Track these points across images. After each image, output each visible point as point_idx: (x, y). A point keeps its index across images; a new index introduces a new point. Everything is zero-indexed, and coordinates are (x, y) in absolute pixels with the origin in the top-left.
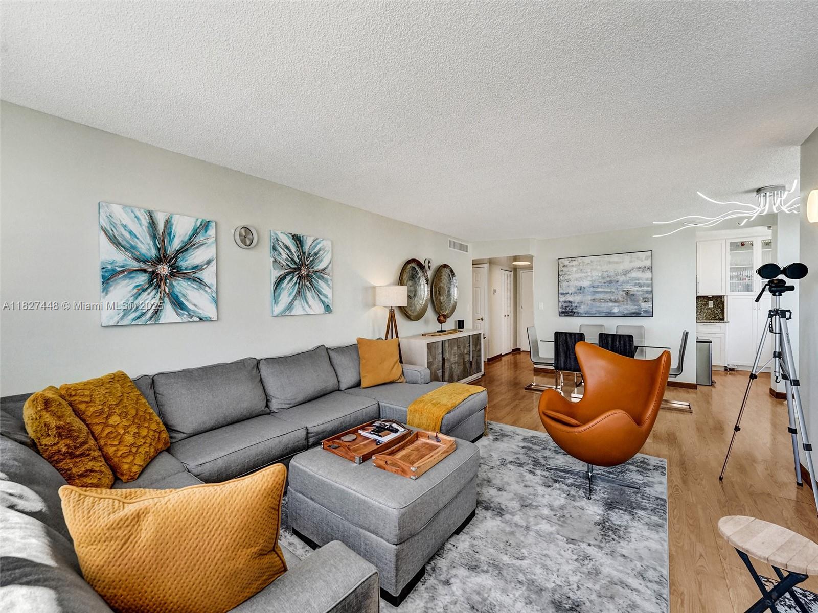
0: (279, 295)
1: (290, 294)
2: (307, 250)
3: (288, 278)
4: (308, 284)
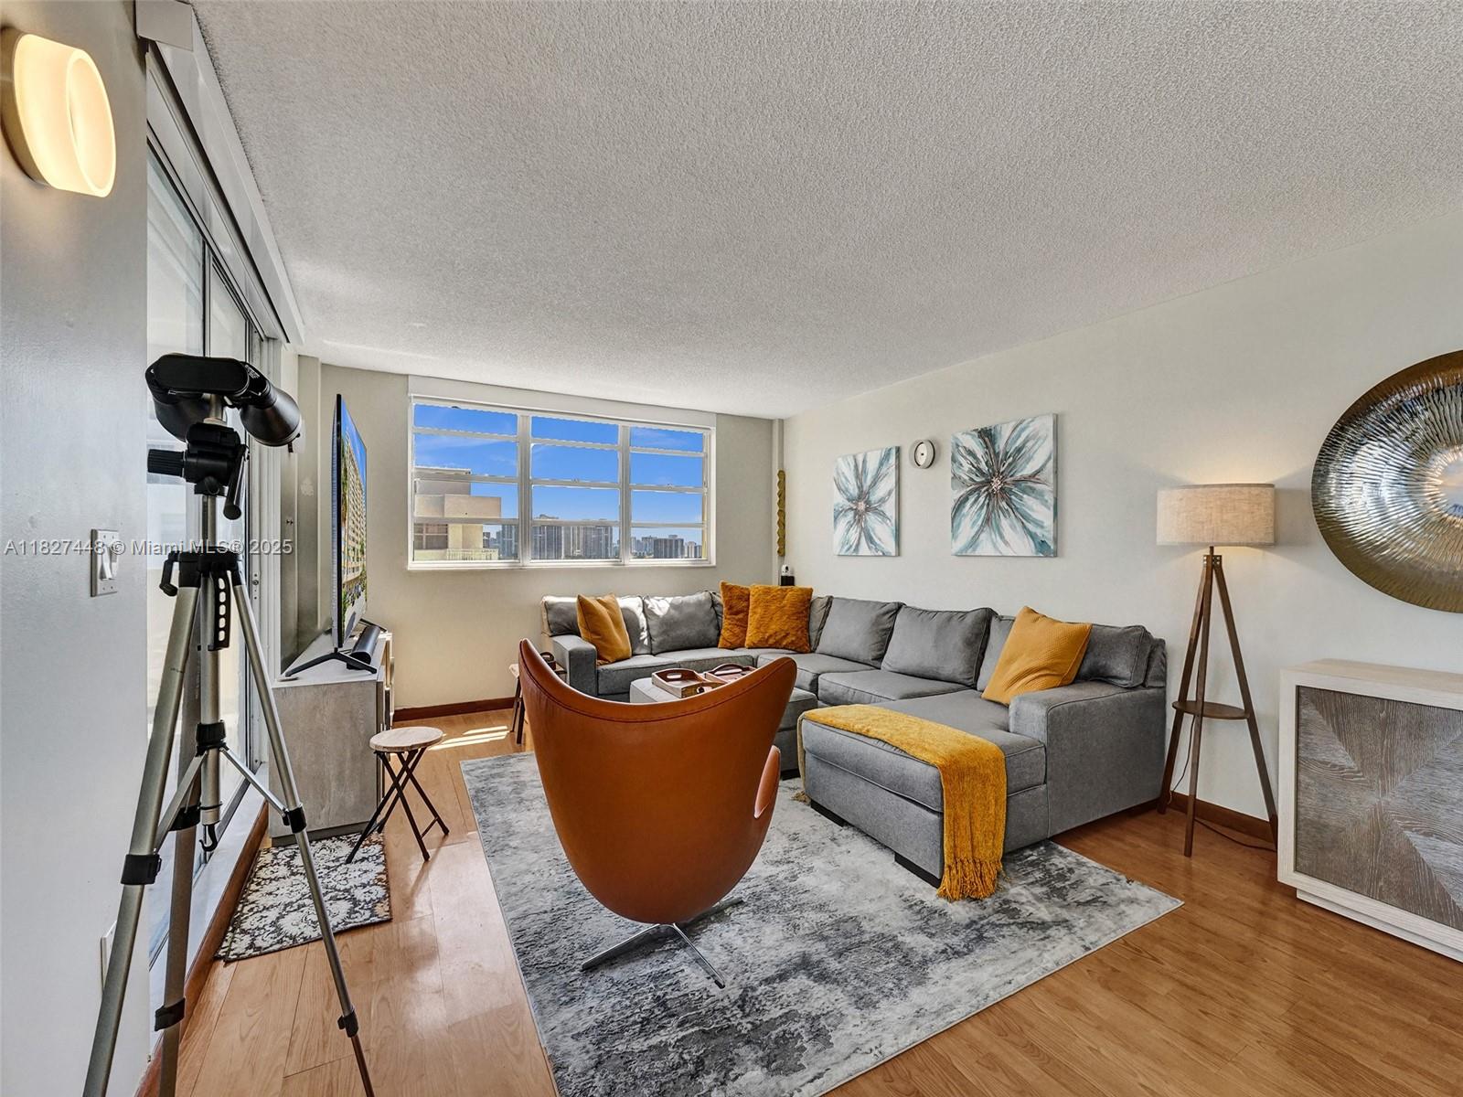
0: (959, 524)
1: (974, 523)
2: (1002, 446)
3: (972, 499)
4: (1003, 504)
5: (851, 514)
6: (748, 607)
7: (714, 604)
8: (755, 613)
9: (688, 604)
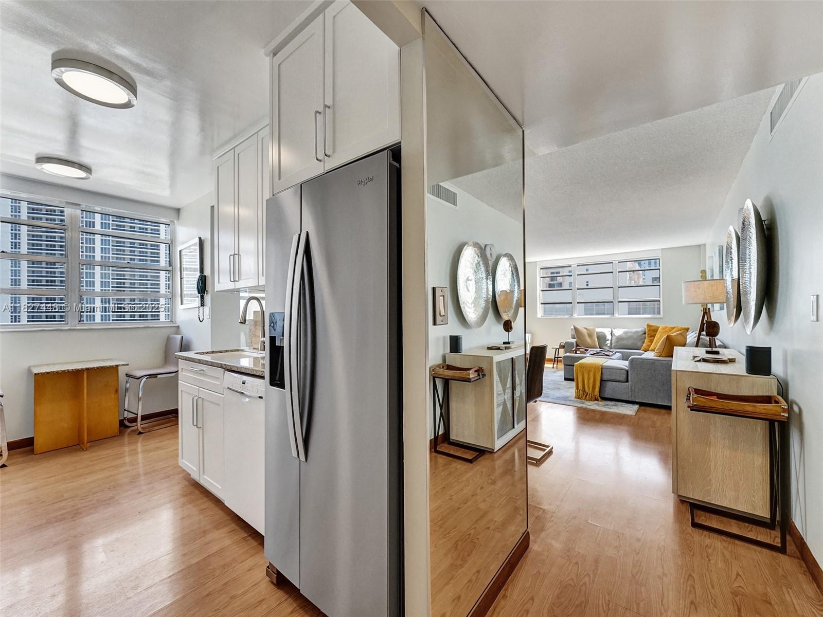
6: (656, 334)
7: (644, 333)
8: (657, 337)
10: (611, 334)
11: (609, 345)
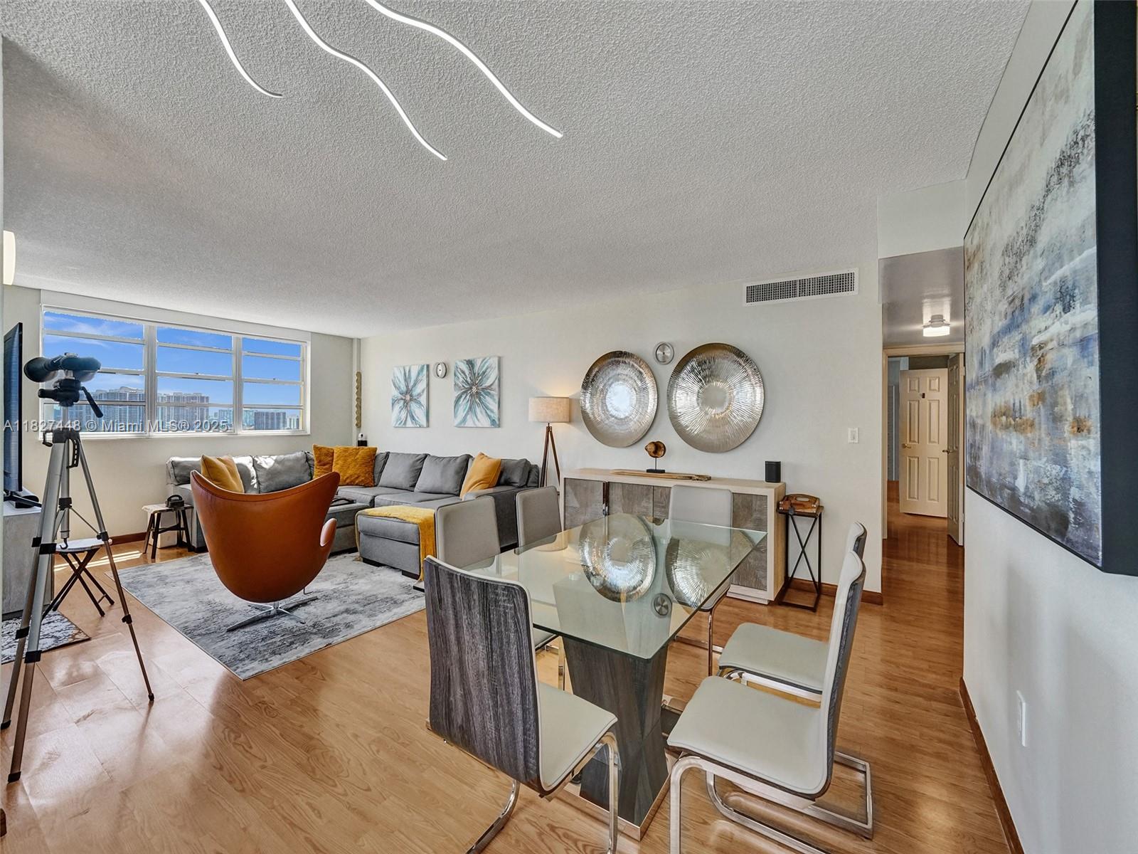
0: (458, 410)
1: (464, 410)
2: (477, 370)
3: (463, 397)
4: (477, 400)
5: (402, 402)
6: (332, 460)
7: (307, 460)
8: (337, 464)
9: (288, 460)
10: (253, 466)
11: (256, 486)
